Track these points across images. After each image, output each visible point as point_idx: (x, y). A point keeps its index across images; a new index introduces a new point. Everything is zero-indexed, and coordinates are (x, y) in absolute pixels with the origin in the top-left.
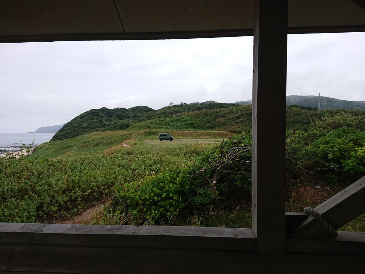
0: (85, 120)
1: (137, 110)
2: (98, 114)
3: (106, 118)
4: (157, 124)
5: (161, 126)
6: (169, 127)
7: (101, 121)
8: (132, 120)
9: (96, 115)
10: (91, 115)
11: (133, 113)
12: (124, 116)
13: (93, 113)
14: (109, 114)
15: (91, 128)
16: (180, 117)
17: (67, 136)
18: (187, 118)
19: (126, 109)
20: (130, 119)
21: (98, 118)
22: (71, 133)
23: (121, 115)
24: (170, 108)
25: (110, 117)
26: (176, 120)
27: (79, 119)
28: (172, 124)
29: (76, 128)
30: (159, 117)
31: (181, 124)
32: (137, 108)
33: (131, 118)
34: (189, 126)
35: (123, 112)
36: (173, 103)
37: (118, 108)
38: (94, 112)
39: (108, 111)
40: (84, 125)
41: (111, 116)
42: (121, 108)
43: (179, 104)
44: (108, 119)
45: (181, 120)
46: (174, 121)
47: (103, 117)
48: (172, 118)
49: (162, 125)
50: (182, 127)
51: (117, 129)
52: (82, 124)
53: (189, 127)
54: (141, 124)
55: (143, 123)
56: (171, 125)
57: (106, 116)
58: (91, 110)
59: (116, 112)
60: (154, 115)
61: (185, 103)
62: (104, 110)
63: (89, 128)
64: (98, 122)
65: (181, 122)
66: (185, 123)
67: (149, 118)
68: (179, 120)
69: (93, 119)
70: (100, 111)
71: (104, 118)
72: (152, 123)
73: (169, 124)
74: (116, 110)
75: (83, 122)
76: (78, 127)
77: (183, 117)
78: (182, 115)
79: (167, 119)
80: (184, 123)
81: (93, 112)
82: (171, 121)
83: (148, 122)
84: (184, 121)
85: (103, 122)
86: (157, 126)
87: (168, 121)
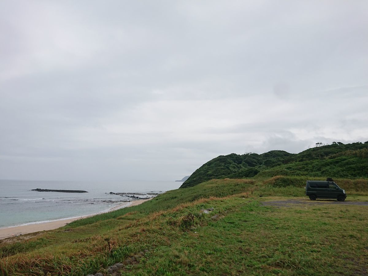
0: (211, 167)
1: (271, 155)
2: (225, 160)
3: (234, 164)
4: (299, 169)
5: (306, 173)
6: (320, 174)
7: (228, 168)
8: (264, 166)
9: (224, 162)
10: (219, 161)
11: (265, 159)
12: (255, 162)
13: (221, 160)
14: (237, 160)
15: (216, 175)
16: (339, 158)
17: (192, 184)
18: (352, 159)
19: (257, 154)
20: (261, 165)
21: (225, 164)
22: (196, 181)
23: (251, 161)
24: (318, 150)
25: (238, 164)
26: (331, 163)
27: (206, 166)
28: (324, 169)
29: (201, 175)
30: (302, 161)
31: (341, 169)
32: (271, 153)
33: (263, 164)
34: (358, 171)
35: (254, 158)
36: (321, 143)
37: (248, 154)
38: (222, 158)
39: (236, 157)
40: (210, 172)
41: (240, 163)
42: (252, 153)
43: (330, 144)
44: (237, 166)
45: (340, 163)
46: (328, 165)
47: (230, 163)
48: (324, 160)
49: (307, 170)
50: (345, 174)
51: (243, 176)
52: (208, 172)
53: (359, 173)
54: (273, 170)
55: (277, 168)
56: (324, 171)
57: (235, 162)
58: (219, 156)
59: (246, 158)
60: (293, 159)
61: (339, 143)
62: (233, 156)
63: (214, 175)
64: (224, 169)
65: (341, 166)
66: (350, 167)
67: (285, 162)
68: (337, 162)
69: (220, 166)
70: (228, 157)
71: (232, 165)
72: (290, 168)
73: (319, 170)
74: (246, 156)
75: (210, 169)
76: (204, 174)
77: (344, 157)
78: (341, 155)
79: (316, 162)
80: (346, 166)
81: (220, 158)
82: (323, 165)
83: (284, 167)
84: (347, 164)
85: (230, 169)
86: (298, 172)
87: (317, 165)
